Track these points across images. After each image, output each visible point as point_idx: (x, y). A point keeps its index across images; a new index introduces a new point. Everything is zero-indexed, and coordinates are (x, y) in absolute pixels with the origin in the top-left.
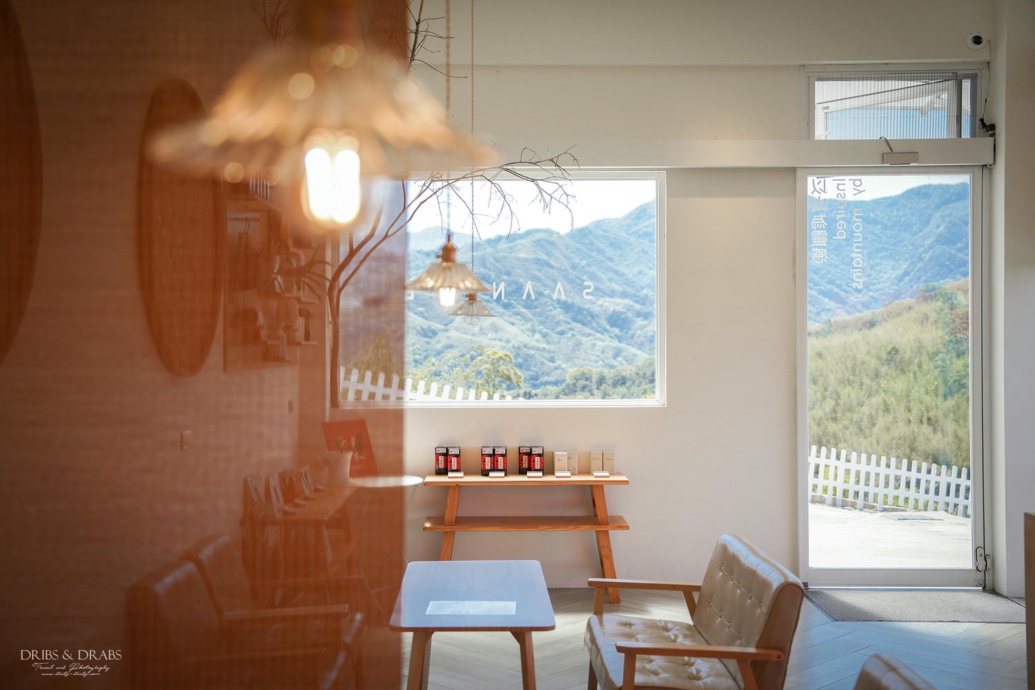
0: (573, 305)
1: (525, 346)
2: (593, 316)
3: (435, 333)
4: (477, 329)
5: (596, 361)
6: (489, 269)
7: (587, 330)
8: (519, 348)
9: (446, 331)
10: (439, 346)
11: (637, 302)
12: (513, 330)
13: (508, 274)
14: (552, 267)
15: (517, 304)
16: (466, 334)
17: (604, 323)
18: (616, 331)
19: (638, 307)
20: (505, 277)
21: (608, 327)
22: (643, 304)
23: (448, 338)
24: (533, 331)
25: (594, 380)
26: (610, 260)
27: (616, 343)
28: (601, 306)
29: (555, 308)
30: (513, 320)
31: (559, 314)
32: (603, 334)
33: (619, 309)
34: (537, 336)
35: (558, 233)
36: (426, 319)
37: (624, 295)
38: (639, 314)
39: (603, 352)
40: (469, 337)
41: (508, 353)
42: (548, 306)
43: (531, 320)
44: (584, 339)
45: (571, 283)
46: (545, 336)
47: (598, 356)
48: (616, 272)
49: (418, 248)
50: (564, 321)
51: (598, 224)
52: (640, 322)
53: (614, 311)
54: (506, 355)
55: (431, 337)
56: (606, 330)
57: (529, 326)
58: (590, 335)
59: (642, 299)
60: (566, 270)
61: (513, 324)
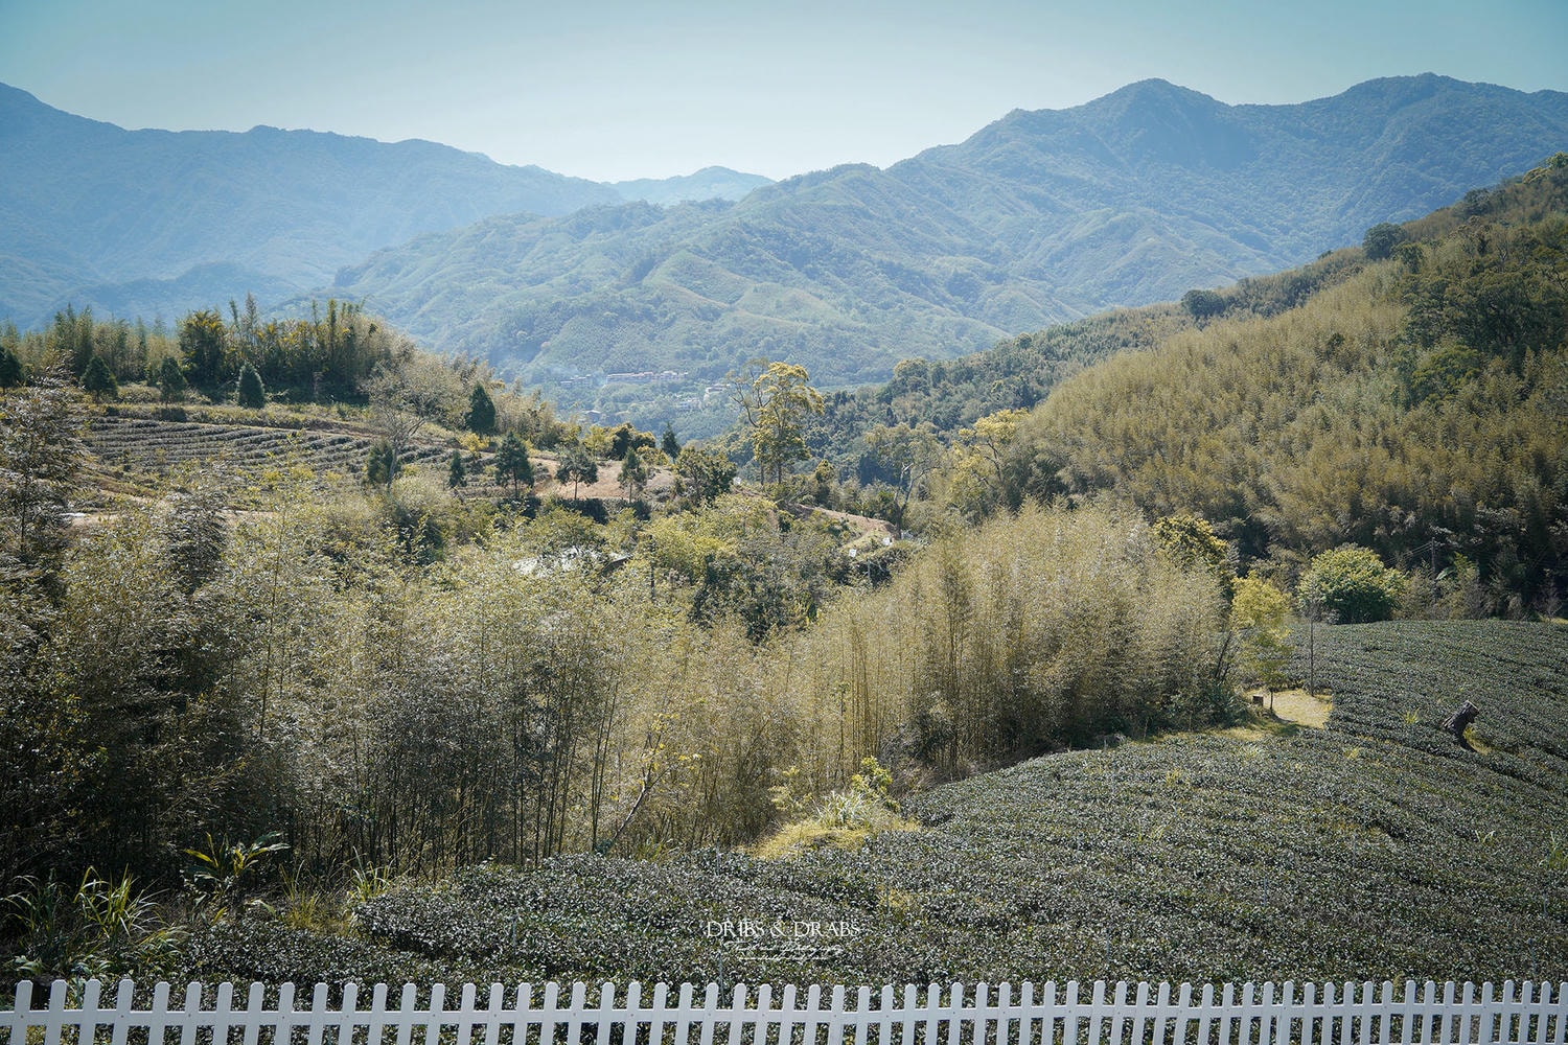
0: (900, 268)
1: (838, 327)
2: (927, 281)
3: (717, 314)
4: (773, 306)
5: (934, 343)
6: (786, 224)
7: (922, 301)
8: (830, 329)
9: (732, 310)
10: (723, 332)
11: (985, 259)
12: (822, 305)
13: (812, 229)
14: (870, 217)
15: (825, 269)
16: (759, 313)
17: (942, 290)
18: (960, 300)
19: (988, 266)
20: (808, 234)
21: (948, 296)
22: (995, 262)
23: (735, 319)
24: (848, 306)
26: (950, 203)
27: (960, 318)
28: (939, 267)
29: (877, 273)
30: (819, 292)
31: (882, 282)
32: (942, 306)
33: (962, 270)
34: (854, 312)
35: (878, 169)
36: (704, 295)
37: (969, 251)
38: (989, 276)
39: (943, 331)
40: (762, 317)
42: (867, 271)
43: (845, 291)
44: (917, 314)
45: (897, 237)
46: (864, 311)
47: (936, 336)
48: (956, 219)
49: (691, 198)
50: (889, 290)
51: (930, 154)
52: (991, 287)
53: (956, 274)
55: (712, 321)
56: (946, 300)
57: (841, 299)
58: (924, 307)
59: (994, 255)
60: (889, 220)
61: (821, 297)
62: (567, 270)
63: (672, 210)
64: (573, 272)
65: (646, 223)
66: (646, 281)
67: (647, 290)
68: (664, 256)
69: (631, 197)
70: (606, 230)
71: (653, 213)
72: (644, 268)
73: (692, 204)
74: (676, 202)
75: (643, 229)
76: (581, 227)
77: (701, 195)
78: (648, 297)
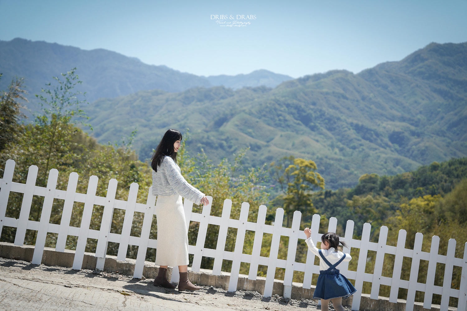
0: (362, 127)
1: (326, 157)
2: (377, 135)
3: (259, 148)
4: (290, 145)
5: (381, 169)
6: (300, 101)
7: (373, 145)
8: (321, 159)
9: (267, 146)
10: (263, 158)
11: (412, 124)
12: (318, 145)
13: (314, 104)
14: (347, 99)
15: (321, 126)
16: (283, 148)
17: (386, 140)
18: (397, 146)
19: (413, 128)
20: (312, 107)
21: (390, 143)
22: (417, 126)
23: (269, 151)
24: (332, 146)
25: (379, 183)
26: (392, 92)
27: (396, 156)
28: (385, 128)
29: (349, 129)
30: (316, 138)
31: (352, 134)
32: (385, 148)
33: (397, 130)
34: (337, 150)
35: (352, 73)
36: (252, 137)
37: (403, 119)
38: (413, 134)
39: (386, 163)
40: (285, 151)
41: (313, 162)
42: (344, 128)
43: (331, 138)
44: (372, 153)
45: (361, 110)
46: (341, 150)
47: (382, 165)
48: (397, 102)
49: (248, 86)
50: (356, 139)
51: (382, 66)
52: (414, 139)
53: (394, 132)
54: (311, 164)
55: (256, 151)
56: (387, 145)
57: (329, 143)
58: (376, 149)
59: (416, 122)
60: (357, 101)
61: (317, 141)
62: (179, 121)
63: (238, 92)
64: (183, 122)
65: (223, 98)
66: (222, 129)
67: (222, 133)
68: (232, 115)
69: (215, 84)
70: (200, 100)
71: (228, 93)
72: (221, 122)
73: (248, 88)
74: (240, 87)
75: (222, 101)
76: (187, 99)
77: (253, 84)
78: (223, 137)
